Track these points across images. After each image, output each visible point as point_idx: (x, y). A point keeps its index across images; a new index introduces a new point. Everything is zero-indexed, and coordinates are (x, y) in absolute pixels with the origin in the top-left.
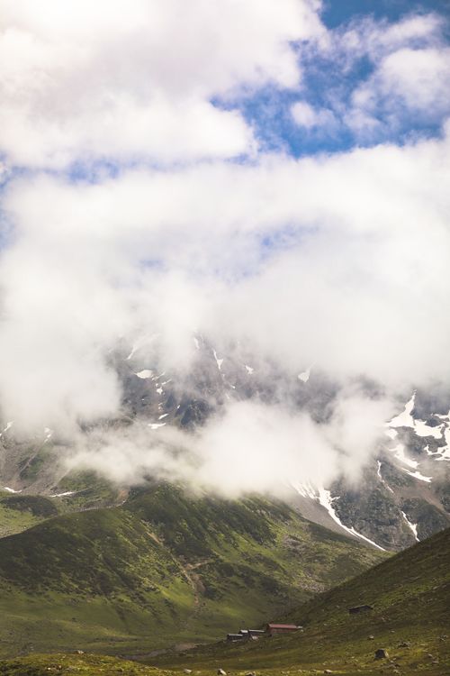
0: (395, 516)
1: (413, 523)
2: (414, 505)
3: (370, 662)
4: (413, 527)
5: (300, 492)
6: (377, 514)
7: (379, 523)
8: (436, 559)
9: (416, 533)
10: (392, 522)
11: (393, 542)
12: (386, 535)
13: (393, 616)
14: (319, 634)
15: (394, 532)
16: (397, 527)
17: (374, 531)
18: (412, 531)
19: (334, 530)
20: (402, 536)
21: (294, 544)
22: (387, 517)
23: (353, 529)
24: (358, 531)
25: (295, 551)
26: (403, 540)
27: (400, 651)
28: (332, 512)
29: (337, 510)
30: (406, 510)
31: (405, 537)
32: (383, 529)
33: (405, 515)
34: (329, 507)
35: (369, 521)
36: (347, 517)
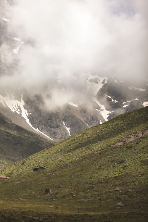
0: (59, 124)
1: (68, 127)
2: (69, 118)
3: (42, 195)
4: (68, 129)
5: (12, 110)
6: (51, 122)
7: (51, 127)
8: (78, 145)
9: (69, 132)
10: (58, 127)
11: (58, 136)
12: (54, 133)
13: (55, 173)
14: (17, 181)
15: (59, 131)
16: (60, 129)
17: (49, 131)
18: (67, 131)
19: (29, 130)
20: (62, 133)
21: (8, 136)
22: (55, 124)
23: (38, 130)
24: (40, 130)
25: (8, 139)
26: (63, 135)
27: (57, 190)
28: (28, 121)
29: (30, 119)
30: (65, 120)
31: (64, 134)
32: (53, 129)
33: (64, 123)
34: (26, 118)
35: (46, 125)
36: (35, 123)
